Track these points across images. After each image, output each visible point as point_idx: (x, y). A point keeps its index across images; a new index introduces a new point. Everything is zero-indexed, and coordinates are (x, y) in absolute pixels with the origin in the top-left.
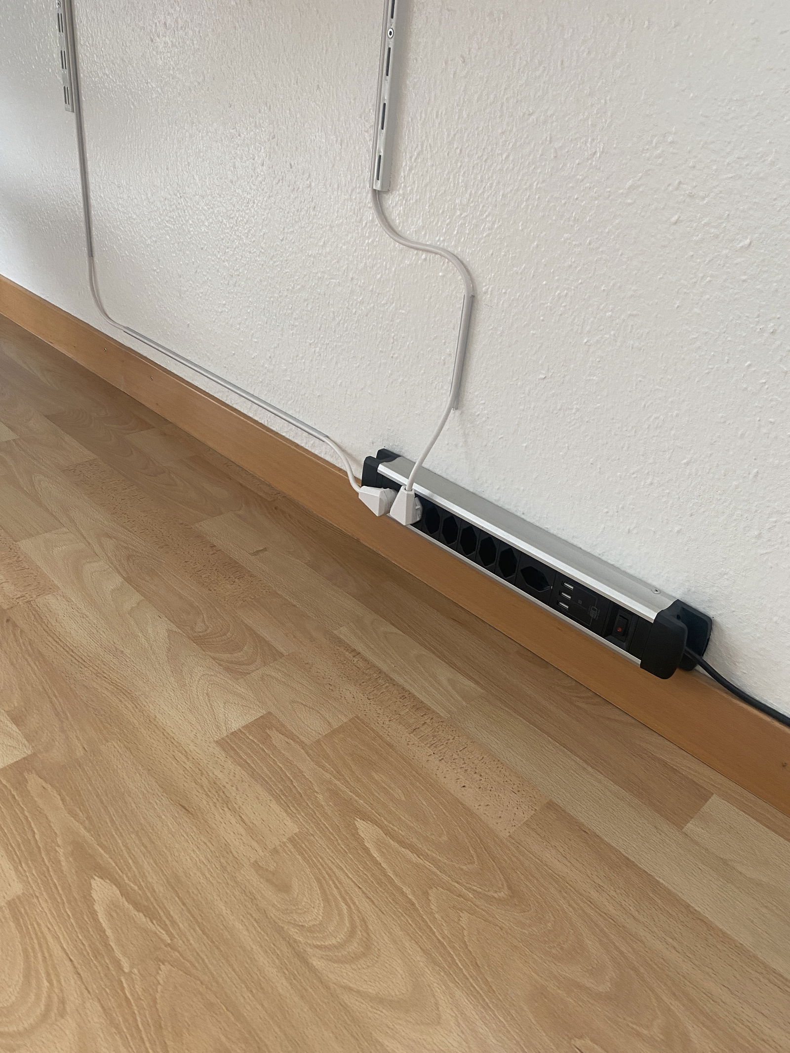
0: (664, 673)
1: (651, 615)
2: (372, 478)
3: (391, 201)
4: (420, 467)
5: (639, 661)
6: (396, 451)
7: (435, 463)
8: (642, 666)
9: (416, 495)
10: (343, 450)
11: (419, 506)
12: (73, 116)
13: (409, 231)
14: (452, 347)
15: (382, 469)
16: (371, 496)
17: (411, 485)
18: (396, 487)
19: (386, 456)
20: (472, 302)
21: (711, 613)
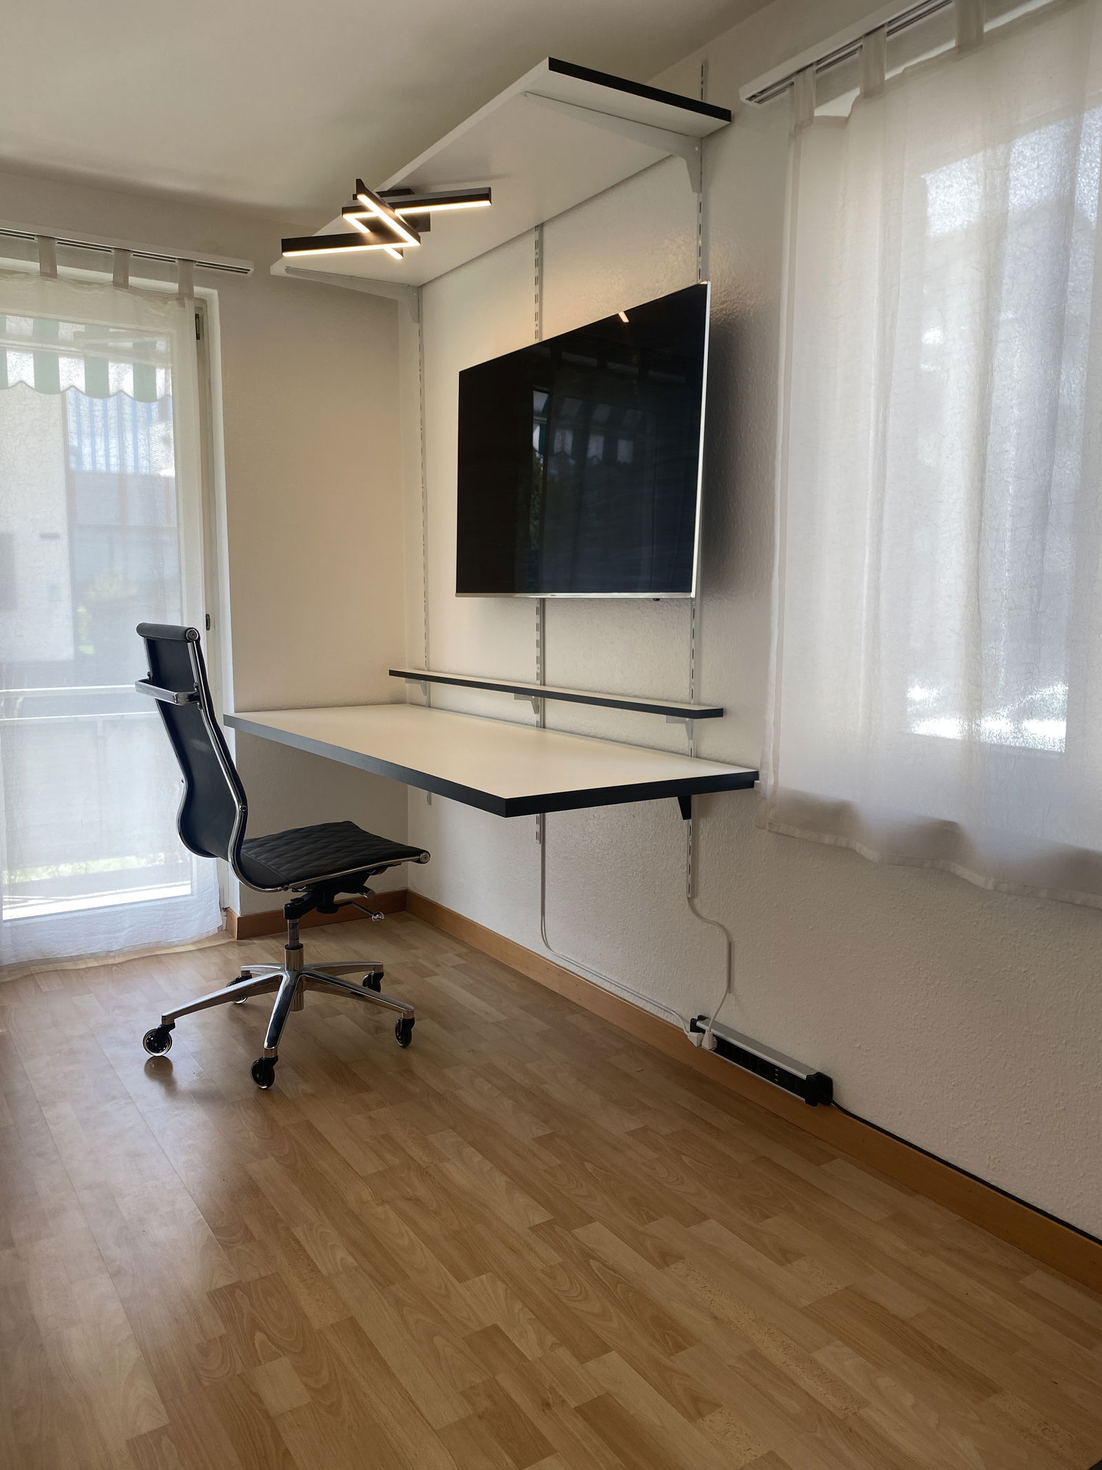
0: (814, 1104)
1: (804, 1077)
2: (694, 1028)
3: (696, 901)
4: (714, 1021)
5: (804, 1100)
6: (706, 1016)
7: (721, 1019)
8: (807, 1102)
9: (714, 1035)
10: (682, 1018)
11: (715, 1040)
12: (540, 846)
13: (704, 913)
14: (725, 965)
15: (699, 1024)
16: (693, 1037)
17: (710, 1030)
18: (703, 1031)
19: (701, 1018)
20: (730, 945)
21: (831, 1076)
